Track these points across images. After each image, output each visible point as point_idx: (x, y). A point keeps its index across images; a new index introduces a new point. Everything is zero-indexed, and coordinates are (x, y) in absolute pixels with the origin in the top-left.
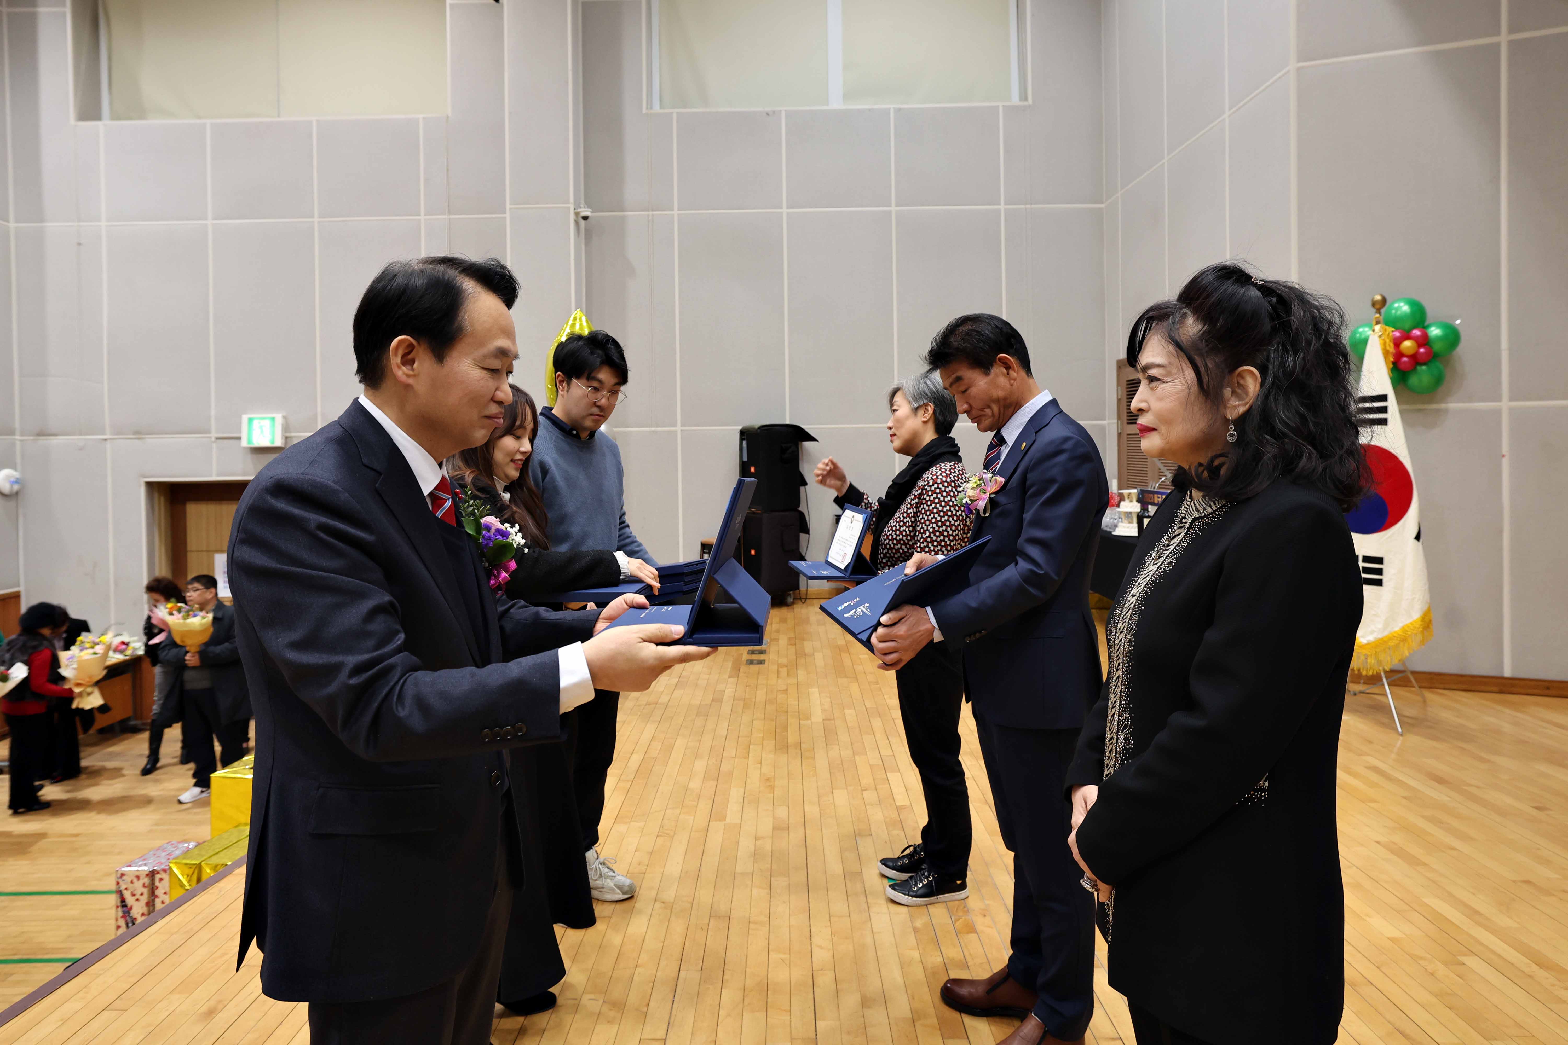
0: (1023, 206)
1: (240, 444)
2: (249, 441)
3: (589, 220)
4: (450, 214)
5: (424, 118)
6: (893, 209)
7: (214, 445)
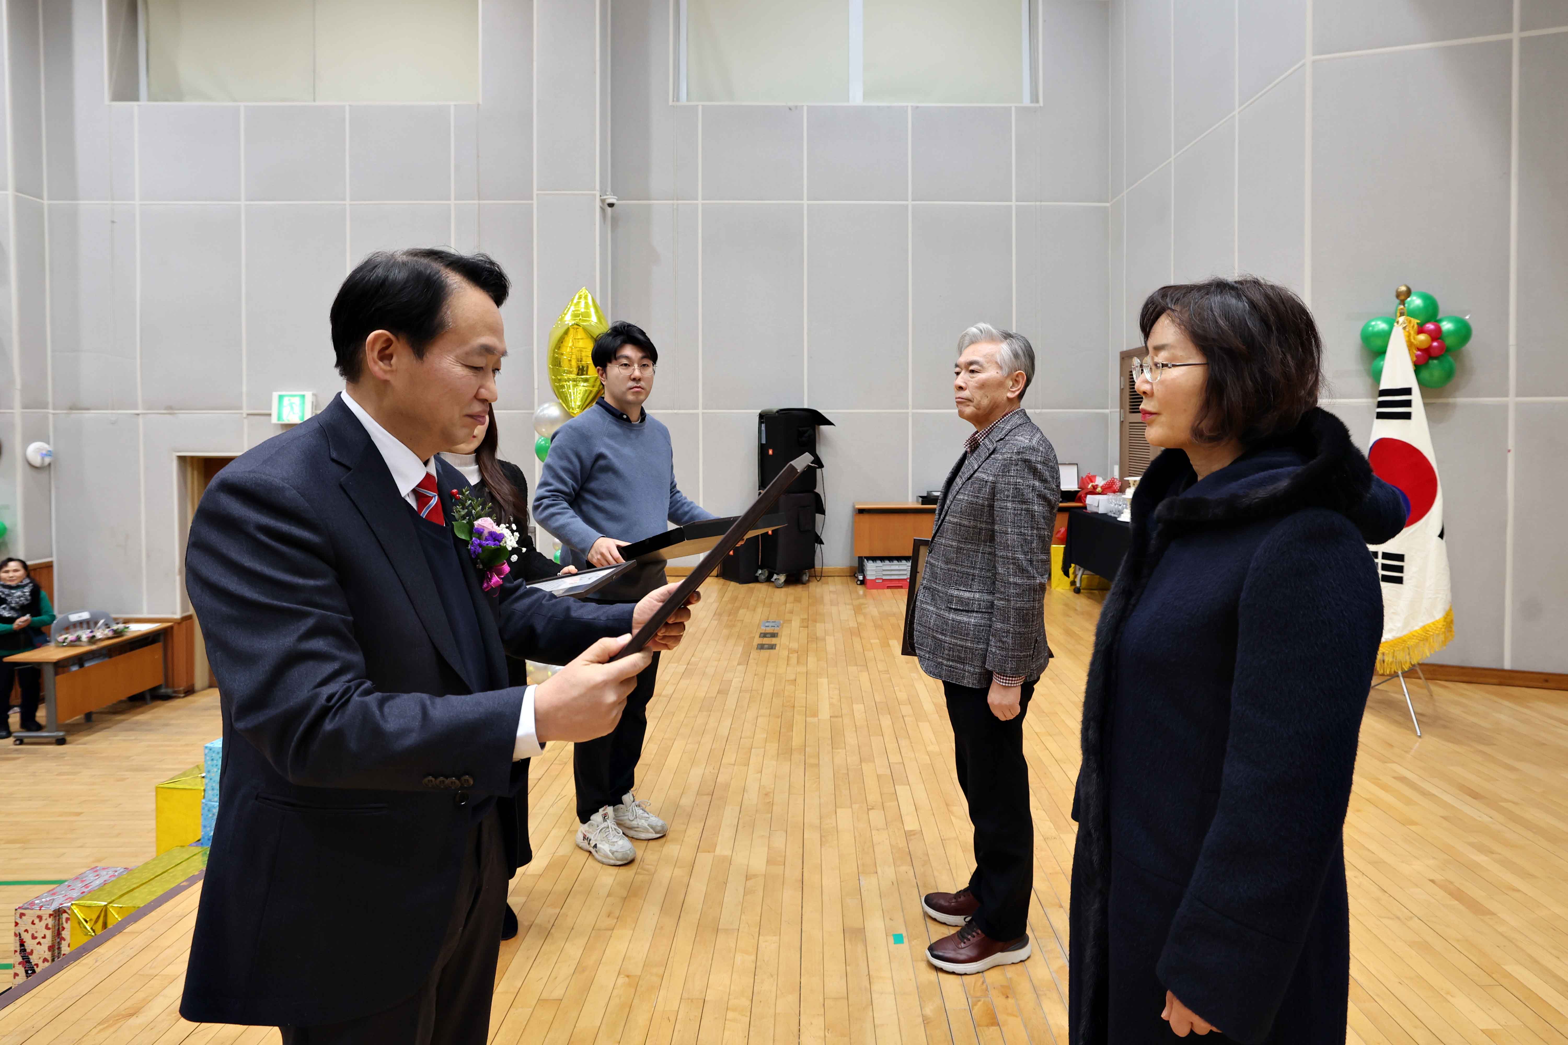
0: (1032, 203)
1: (270, 420)
2: (279, 417)
3: (613, 208)
4: (479, 199)
5: (455, 105)
7: (246, 421)
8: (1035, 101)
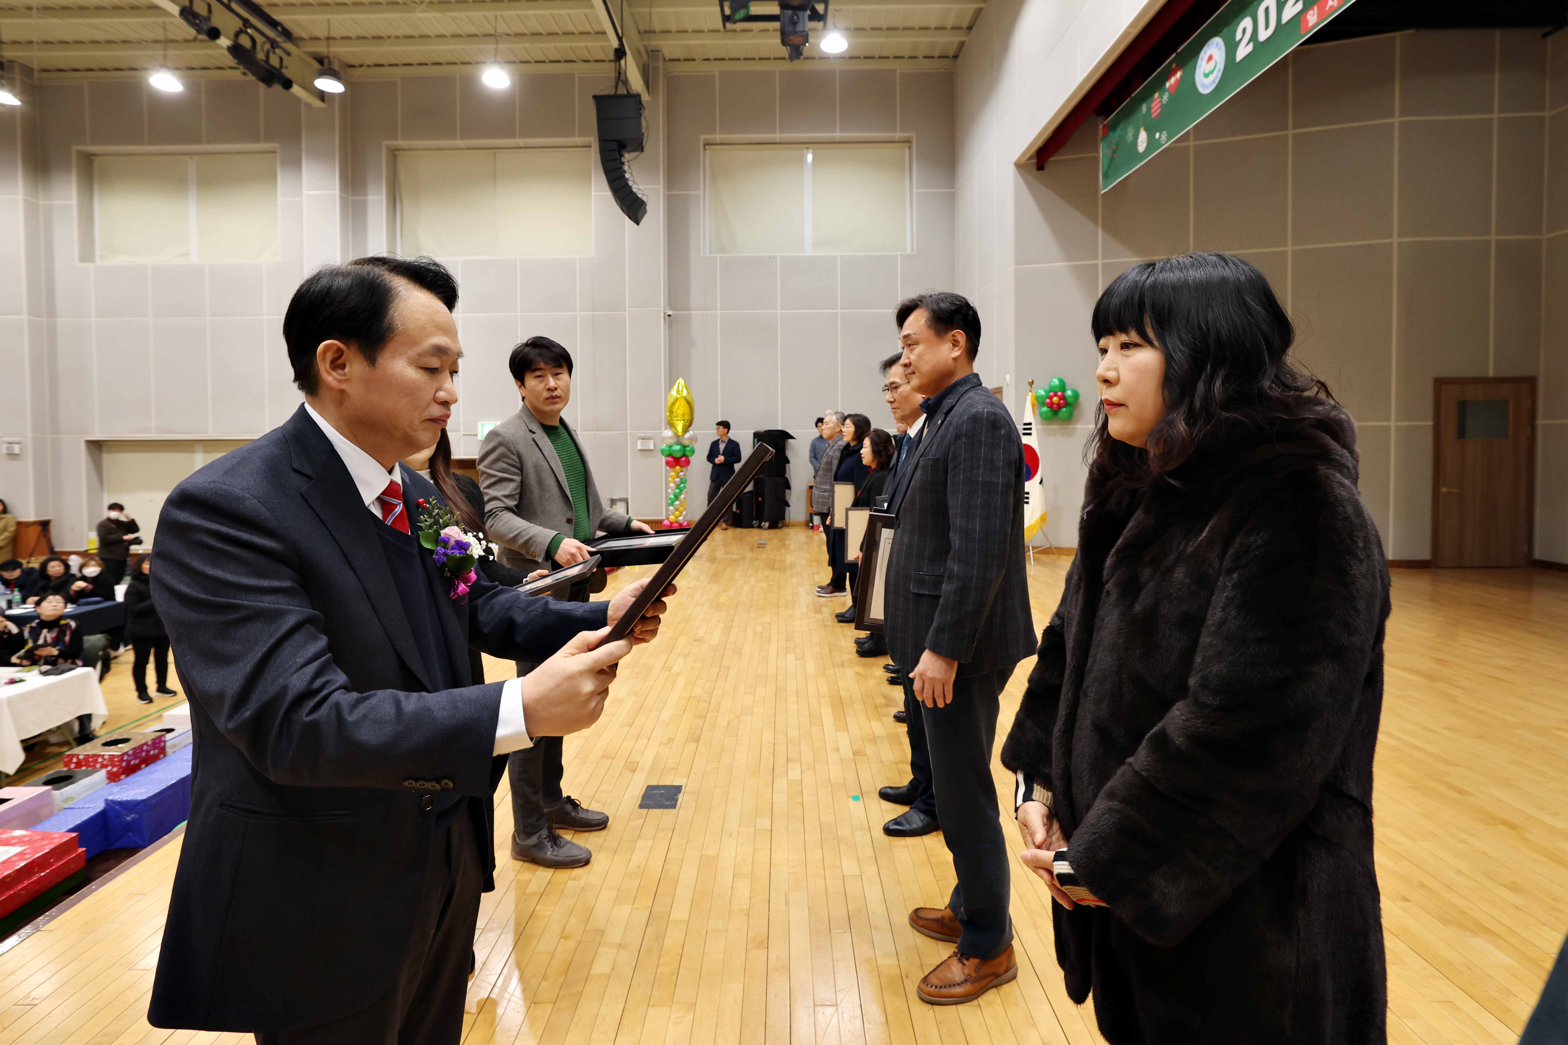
3: (671, 318)
4: (593, 311)
5: (579, 258)
6: (839, 311)
7: (462, 439)
8: (913, 250)
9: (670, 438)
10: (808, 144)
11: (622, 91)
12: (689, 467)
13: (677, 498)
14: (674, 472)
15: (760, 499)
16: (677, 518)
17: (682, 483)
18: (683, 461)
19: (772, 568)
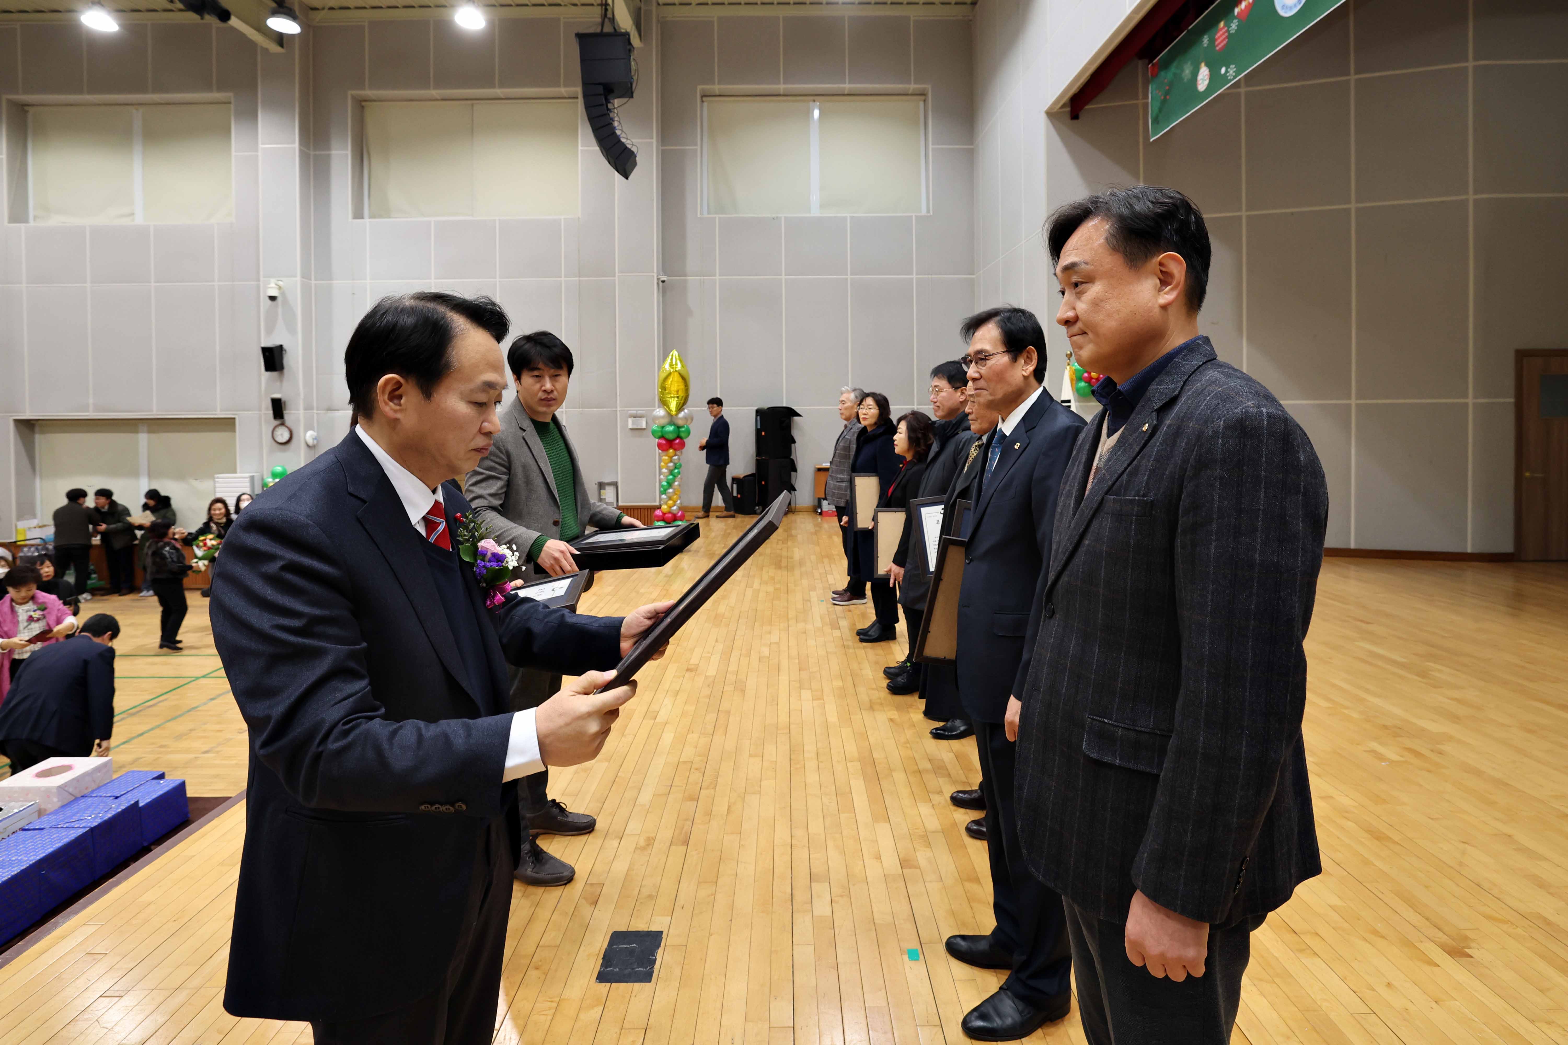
0: (927, 276)
3: (664, 283)
4: (580, 277)
5: (564, 219)
8: (928, 211)
9: (663, 417)
10: (815, 95)
11: (608, 29)
12: (684, 450)
13: (670, 484)
14: (666, 455)
15: (763, 483)
16: (670, 507)
17: (676, 468)
18: (677, 444)
19: (778, 566)
